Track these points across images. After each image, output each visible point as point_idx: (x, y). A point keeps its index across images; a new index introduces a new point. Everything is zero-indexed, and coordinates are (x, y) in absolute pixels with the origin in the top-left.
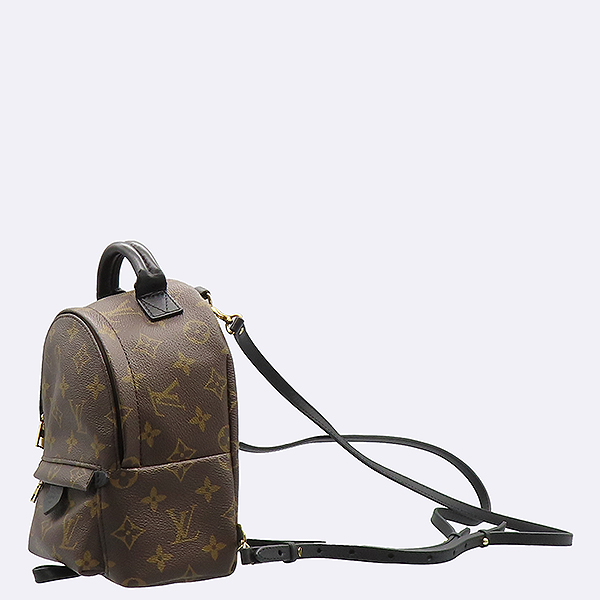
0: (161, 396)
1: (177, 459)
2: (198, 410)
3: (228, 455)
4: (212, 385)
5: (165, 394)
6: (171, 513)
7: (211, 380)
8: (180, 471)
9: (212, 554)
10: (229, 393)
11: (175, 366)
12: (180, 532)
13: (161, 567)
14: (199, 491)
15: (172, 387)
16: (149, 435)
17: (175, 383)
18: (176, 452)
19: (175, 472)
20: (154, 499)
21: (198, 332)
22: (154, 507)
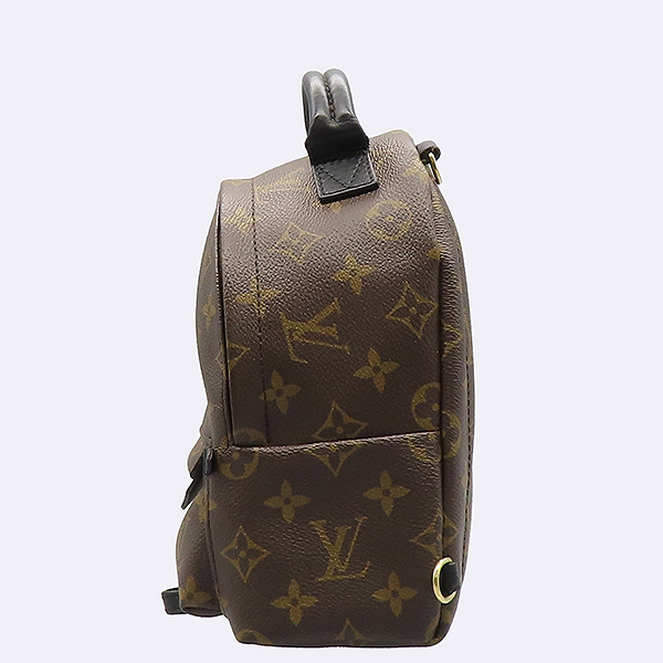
0: (301, 328)
1: (330, 436)
2: (373, 355)
3: (432, 435)
4: (402, 313)
5: (311, 326)
6: (318, 527)
7: (401, 303)
8: (334, 458)
9: (392, 605)
10: (440, 326)
11: (338, 277)
12: (334, 561)
13: (296, 617)
14: (372, 494)
15: (325, 313)
16: (279, 393)
17: (334, 306)
18: (329, 424)
19: (325, 459)
20: (287, 502)
21: (390, 219)
22: (288, 515)
